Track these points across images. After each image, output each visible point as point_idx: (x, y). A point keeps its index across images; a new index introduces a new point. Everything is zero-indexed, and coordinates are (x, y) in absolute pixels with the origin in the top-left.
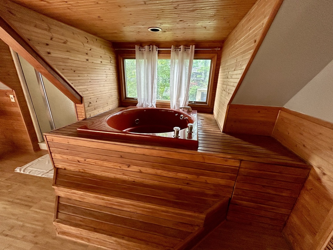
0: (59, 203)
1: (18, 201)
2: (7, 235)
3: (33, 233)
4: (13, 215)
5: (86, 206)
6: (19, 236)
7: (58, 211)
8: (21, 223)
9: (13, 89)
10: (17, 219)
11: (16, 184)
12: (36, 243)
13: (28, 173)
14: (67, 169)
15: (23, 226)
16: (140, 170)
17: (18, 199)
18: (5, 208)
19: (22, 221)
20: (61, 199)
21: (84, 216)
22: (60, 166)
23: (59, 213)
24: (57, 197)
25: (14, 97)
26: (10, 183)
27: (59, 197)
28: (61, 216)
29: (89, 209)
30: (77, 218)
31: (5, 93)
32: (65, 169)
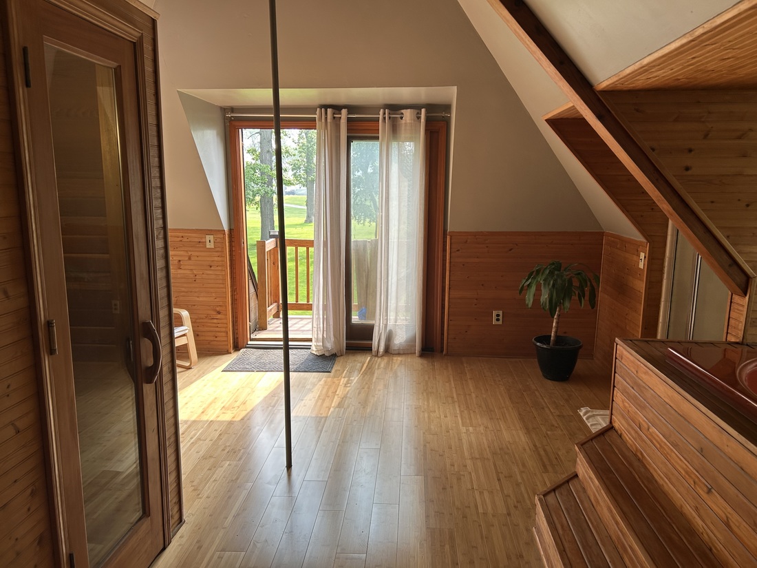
0: (568, 482)
1: (542, 453)
2: (499, 480)
3: (518, 502)
4: (524, 465)
5: (592, 518)
6: (505, 492)
7: (554, 490)
8: (520, 481)
9: (648, 241)
10: (522, 472)
11: (562, 430)
12: (509, 514)
13: (589, 425)
14: (623, 437)
15: (518, 485)
16: (727, 517)
17: (545, 451)
18: (525, 450)
19: (522, 478)
20: (575, 481)
21: (573, 525)
22: (617, 425)
23: (553, 493)
24: (574, 474)
25: (645, 257)
26: (558, 424)
27: (576, 476)
28: (551, 499)
29: (591, 527)
30: (564, 519)
31: (636, 248)
32: (620, 436)
